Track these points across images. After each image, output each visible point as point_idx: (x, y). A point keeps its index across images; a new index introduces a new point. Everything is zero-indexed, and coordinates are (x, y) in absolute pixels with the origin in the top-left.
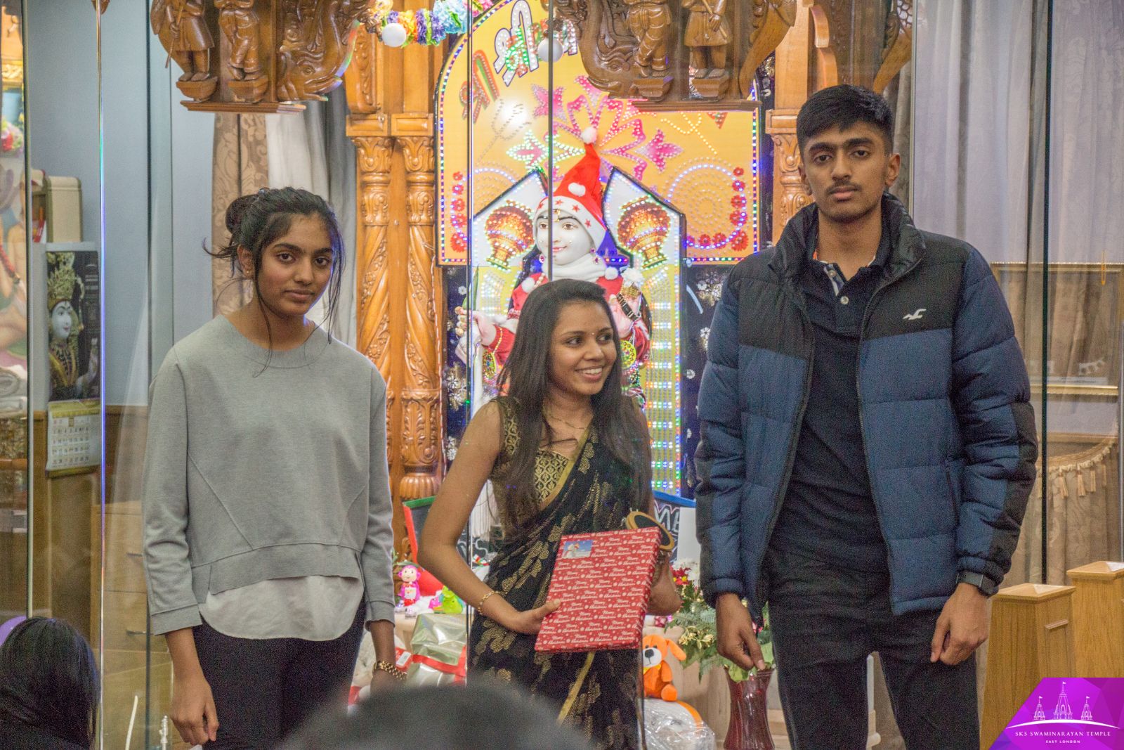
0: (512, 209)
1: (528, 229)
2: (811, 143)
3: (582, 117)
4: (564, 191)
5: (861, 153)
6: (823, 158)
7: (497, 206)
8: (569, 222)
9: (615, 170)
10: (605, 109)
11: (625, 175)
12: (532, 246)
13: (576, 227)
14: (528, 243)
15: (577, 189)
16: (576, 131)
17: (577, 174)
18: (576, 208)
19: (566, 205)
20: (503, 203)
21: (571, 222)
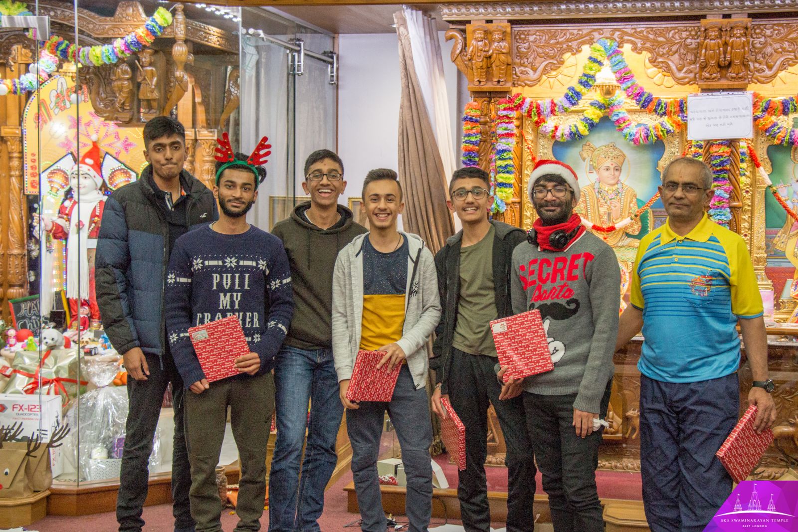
0: (59, 170)
1: (67, 179)
2: (153, 143)
3: (91, 130)
4: (83, 162)
5: (176, 147)
6: (159, 150)
7: (52, 169)
8: (86, 176)
9: (107, 153)
10: (102, 127)
11: (111, 156)
12: (69, 186)
13: (89, 178)
14: (67, 185)
15: (89, 161)
16: (88, 136)
17: (89, 155)
18: (89, 170)
19: (84, 168)
20: (55, 167)
21: (87, 176)
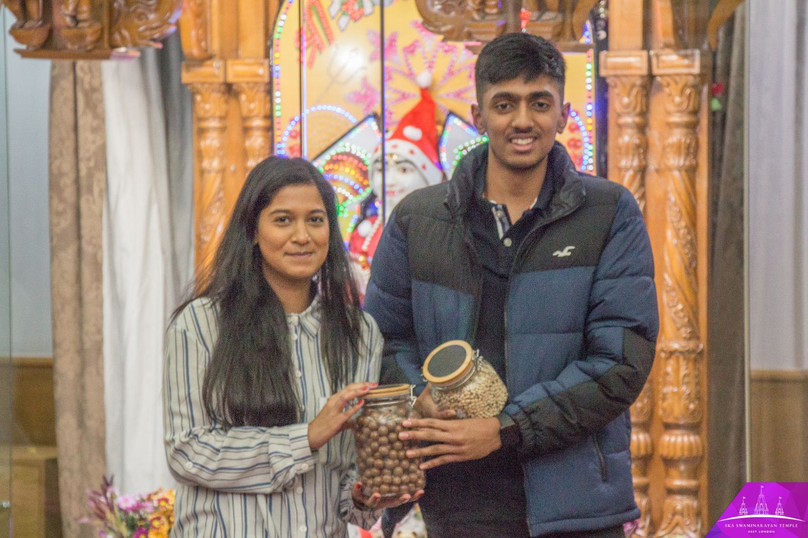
0: (349, 154)
1: (365, 174)
2: (493, 91)
3: (417, 62)
4: (399, 135)
5: (541, 105)
6: (504, 106)
7: (333, 152)
8: (405, 166)
9: (451, 113)
10: (441, 53)
11: (461, 118)
12: (368, 190)
13: (412, 171)
14: (364, 187)
15: (413, 132)
16: (411, 75)
17: (413, 118)
18: (412, 152)
19: (401, 149)
20: (340, 148)
21: (407, 165)
